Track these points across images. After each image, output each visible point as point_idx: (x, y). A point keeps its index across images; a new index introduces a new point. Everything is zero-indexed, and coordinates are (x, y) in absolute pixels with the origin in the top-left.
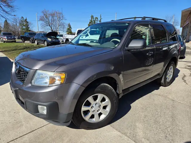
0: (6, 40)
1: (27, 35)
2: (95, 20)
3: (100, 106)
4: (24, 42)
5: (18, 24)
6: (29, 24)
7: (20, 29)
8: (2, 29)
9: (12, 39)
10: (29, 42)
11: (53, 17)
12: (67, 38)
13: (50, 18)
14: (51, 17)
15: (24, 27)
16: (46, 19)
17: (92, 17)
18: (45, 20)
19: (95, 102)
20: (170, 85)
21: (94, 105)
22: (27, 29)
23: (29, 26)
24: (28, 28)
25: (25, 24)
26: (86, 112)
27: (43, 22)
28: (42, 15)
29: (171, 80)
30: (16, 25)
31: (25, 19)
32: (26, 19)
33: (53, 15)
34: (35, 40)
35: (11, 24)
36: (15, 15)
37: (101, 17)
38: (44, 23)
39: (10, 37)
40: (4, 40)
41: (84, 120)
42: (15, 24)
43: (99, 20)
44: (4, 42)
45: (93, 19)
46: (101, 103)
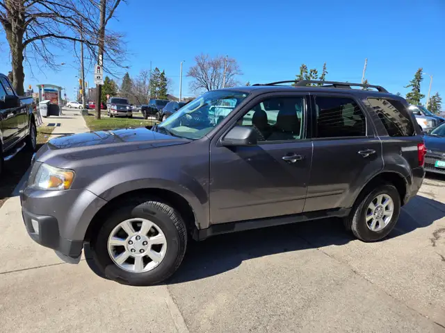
0: (116, 112)
1: (154, 105)
2: (308, 75)
3: (145, 243)
4: (147, 119)
5: (147, 83)
6: (167, 82)
7: (149, 92)
8: (118, 90)
9: (126, 112)
10: (155, 118)
11: (215, 68)
12: (221, 114)
13: (210, 71)
14: (212, 68)
15: (157, 89)
16: (201, 73)
17: (304, 68)
18: (199, 74)
19: (137, 233)
20: (381, 240)
21: (133, 239)
22: (163, 93)
23: (166, 87)
24: (164, 90)
25: (160, 81)
26: (119, 250)
27: (195, 79)
28: (195, 64)
29: (385, 230)
30: (144, 82)
31: (161, 72)
32: (163, 73)
33: (216, 66)
34: (164, 114)
35: (135, 82)
36: (127, 67)
37: (324, 69)
38: (197, 81)
39: (122, 107)
40: (112, 112)
41: (112, 263)
42: (142, 81)
43: (320, 76)
44: (112, 116)
45: (304, 74)
46: (147, 237)
